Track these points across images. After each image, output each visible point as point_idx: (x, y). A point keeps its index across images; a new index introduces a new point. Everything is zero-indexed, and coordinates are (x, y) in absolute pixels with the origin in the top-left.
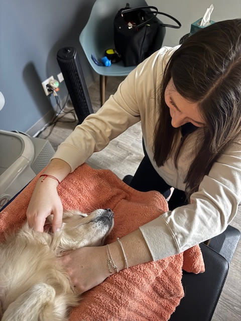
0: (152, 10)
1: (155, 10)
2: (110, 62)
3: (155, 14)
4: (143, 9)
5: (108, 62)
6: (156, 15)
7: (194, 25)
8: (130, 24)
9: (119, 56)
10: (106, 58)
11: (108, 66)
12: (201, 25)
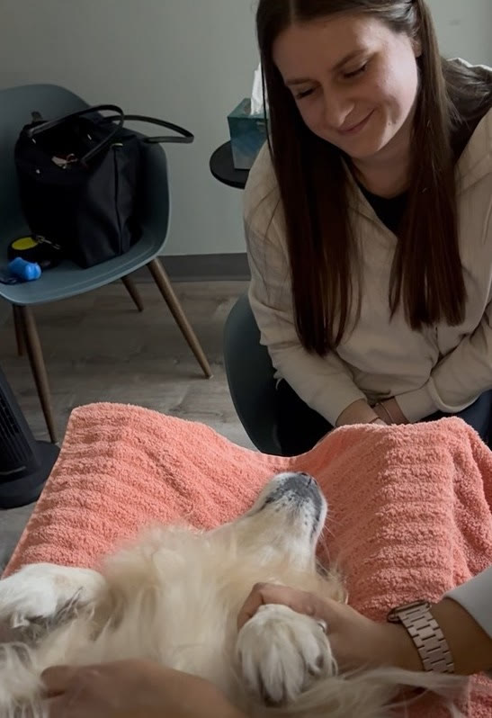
0: (106, 114)
1: (114, 113)
2: (38, 268)
3: (117, 122)
4: (84, 116)
5: (33, 269)
6: (121, 124)
7: (235, 116)
8: (58, 161)
9: (57, 247)
10: (19, 259)
11: (34, 280)
12: (252, 113)
